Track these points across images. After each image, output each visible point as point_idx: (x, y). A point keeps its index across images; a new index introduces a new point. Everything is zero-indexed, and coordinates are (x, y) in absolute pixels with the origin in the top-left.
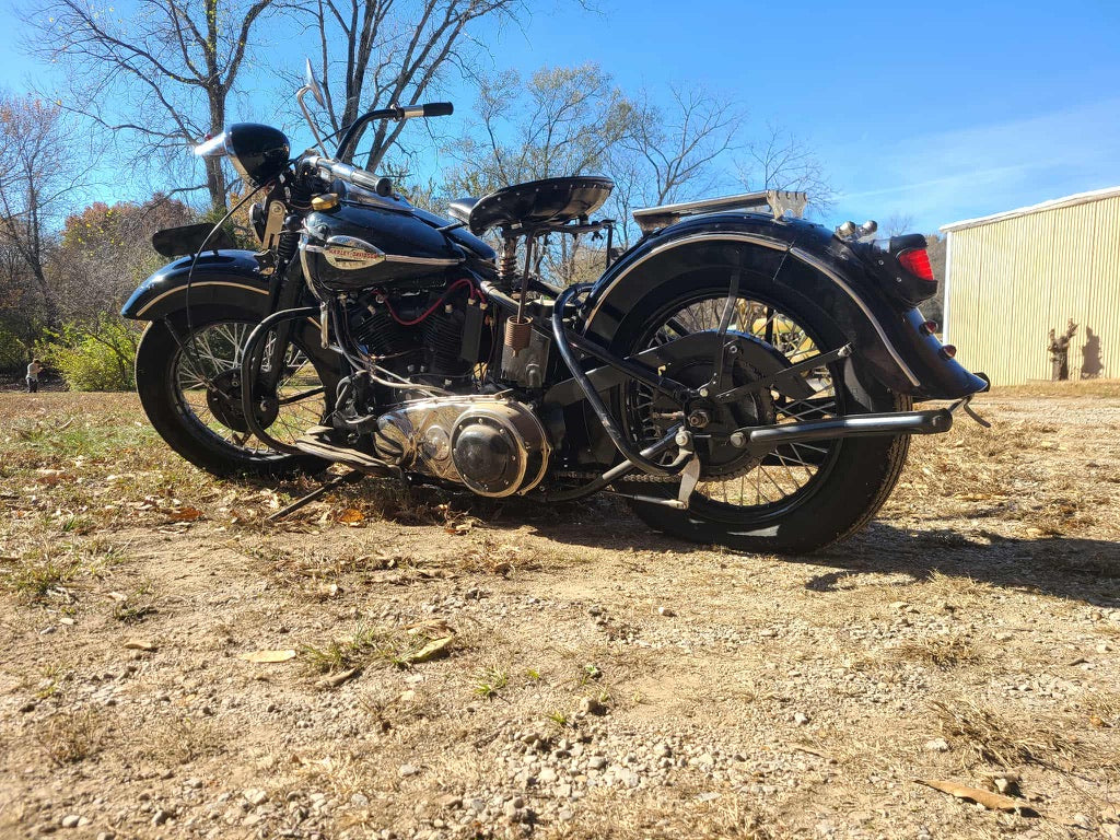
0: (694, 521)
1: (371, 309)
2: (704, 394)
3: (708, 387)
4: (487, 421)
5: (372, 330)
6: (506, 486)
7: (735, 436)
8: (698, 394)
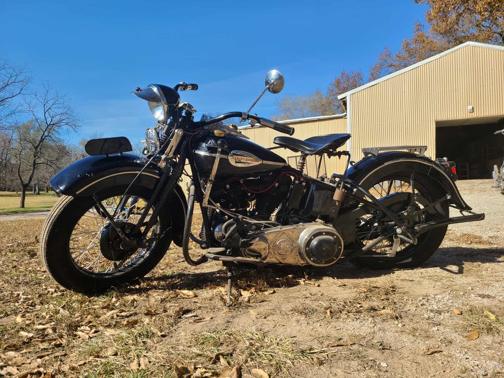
0: (381, 262)
1: (228, 186)
2: (406, 214)
3: (407, 212)
4: (327, 233)
5: (233, 196)
6: (334, 260)
7: (416, 228)
8: (403, 214)
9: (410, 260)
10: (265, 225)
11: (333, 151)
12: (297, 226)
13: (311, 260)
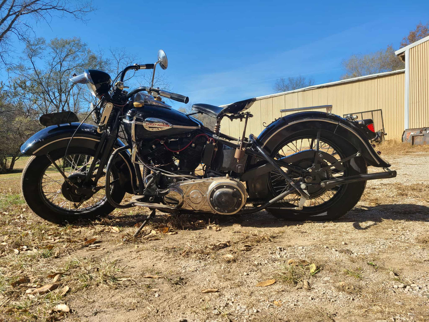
0: (296, 214)
1: (154, 146)
2: (310, 171)
3: (311, 169)
4: (228, 187)
5: (156, 155)
6: (236, 210)
7: (322, 184)
8: (308, 171)
9: (325, 214)
10: (184, 179)
11: (234, 114)
12: (208, 180)
13: (215, 209)
